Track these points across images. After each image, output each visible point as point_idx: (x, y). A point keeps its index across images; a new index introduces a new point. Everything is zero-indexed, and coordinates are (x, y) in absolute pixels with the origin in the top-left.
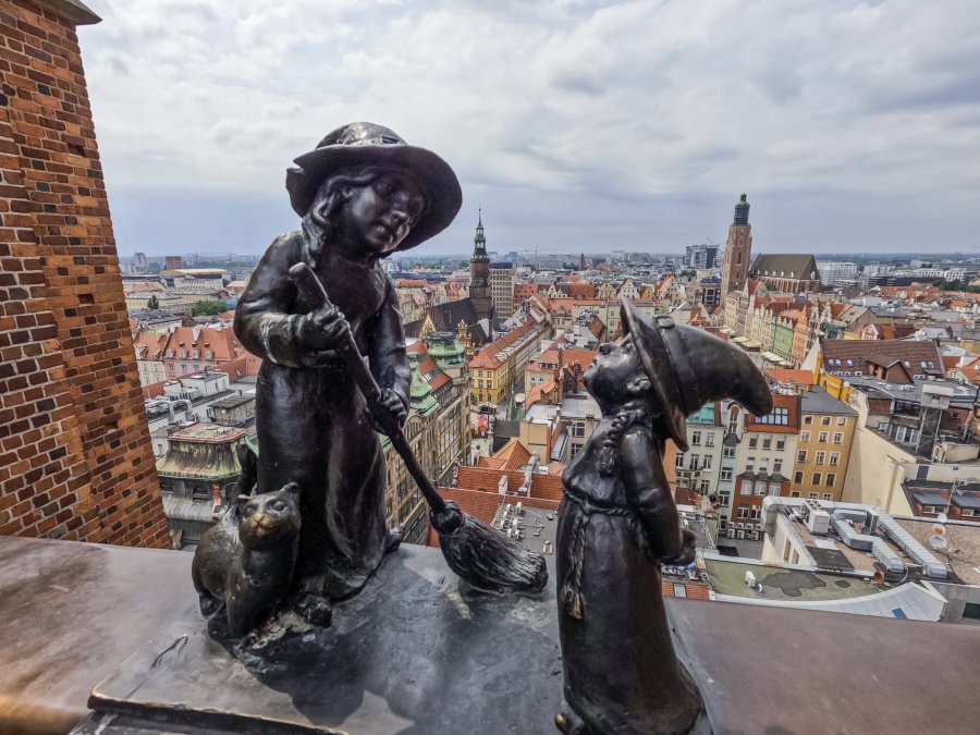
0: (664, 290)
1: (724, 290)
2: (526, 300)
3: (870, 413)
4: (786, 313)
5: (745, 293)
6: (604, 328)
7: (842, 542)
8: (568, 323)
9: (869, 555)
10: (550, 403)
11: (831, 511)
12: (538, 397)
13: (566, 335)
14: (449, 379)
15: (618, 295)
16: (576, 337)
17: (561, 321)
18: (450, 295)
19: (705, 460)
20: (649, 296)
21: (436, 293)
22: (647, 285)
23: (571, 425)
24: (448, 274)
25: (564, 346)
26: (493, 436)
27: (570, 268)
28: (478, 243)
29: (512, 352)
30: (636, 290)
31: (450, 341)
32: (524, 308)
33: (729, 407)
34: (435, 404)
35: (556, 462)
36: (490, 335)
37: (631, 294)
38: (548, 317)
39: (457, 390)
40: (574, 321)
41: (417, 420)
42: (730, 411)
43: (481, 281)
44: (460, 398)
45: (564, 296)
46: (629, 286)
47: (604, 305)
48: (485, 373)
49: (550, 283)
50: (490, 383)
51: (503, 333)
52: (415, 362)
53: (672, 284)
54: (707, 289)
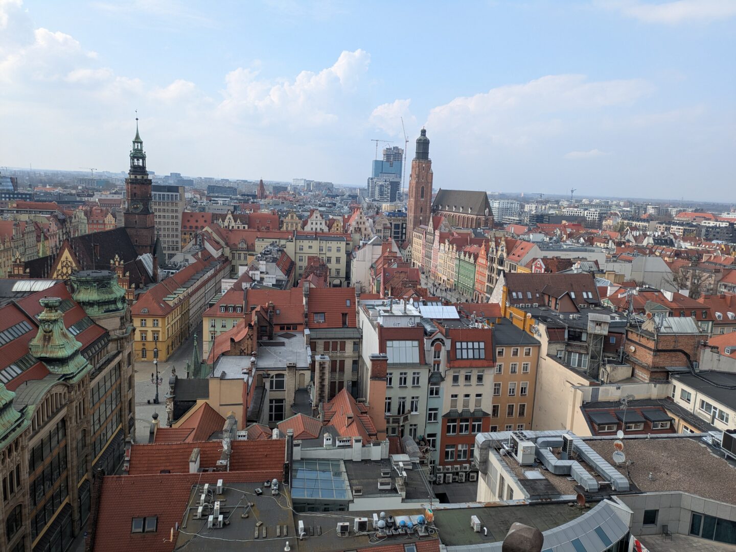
0: (353, 223)
1: (410, 226)
2: (199, 232)
3: (550, 343)
4: (468, 248)
5: (430, 228)
6: (293, 264)
7: (547, 470)
8: (250, 259)
9: (569, 479)
10: (242, 353)
11: (535, 440)
12: (227, 346)
13: (251, 272)
14: (105, 331)
15: (305, 227)
16: (263, 275)
17: (242, 256)
18: (93, 223)
19: (412, 402)
20: (337, 229)
21: (73, 220)
22: (335, 217)
23: (268, 377)
24: (88, 196)
25: (251, 285)
26: (173, 400)
27: (248, 195)
28: (135, 160)
29: (185, 294)
30: (324, 223)
31: (106, 282)
32: (196, 241)
33: (432, 345)
34: (86, 366)
35: (254, 424)
36: (155, 274)
37: (319, 227)
38: (227, 251)
39: (116, 346)
40: (259, 257)
41: (61, 390)
42: (433, 348)
43: (141, 206)
44: (121, 355)
45: (244, 227)
46: (317, 217)
47: (292, 239)
48: (149, 322)
49: (226, 212)
50: (158, 334)
51: (171, 271)
52: (56, 311)
53: (361, 218)
54: (393, 223)
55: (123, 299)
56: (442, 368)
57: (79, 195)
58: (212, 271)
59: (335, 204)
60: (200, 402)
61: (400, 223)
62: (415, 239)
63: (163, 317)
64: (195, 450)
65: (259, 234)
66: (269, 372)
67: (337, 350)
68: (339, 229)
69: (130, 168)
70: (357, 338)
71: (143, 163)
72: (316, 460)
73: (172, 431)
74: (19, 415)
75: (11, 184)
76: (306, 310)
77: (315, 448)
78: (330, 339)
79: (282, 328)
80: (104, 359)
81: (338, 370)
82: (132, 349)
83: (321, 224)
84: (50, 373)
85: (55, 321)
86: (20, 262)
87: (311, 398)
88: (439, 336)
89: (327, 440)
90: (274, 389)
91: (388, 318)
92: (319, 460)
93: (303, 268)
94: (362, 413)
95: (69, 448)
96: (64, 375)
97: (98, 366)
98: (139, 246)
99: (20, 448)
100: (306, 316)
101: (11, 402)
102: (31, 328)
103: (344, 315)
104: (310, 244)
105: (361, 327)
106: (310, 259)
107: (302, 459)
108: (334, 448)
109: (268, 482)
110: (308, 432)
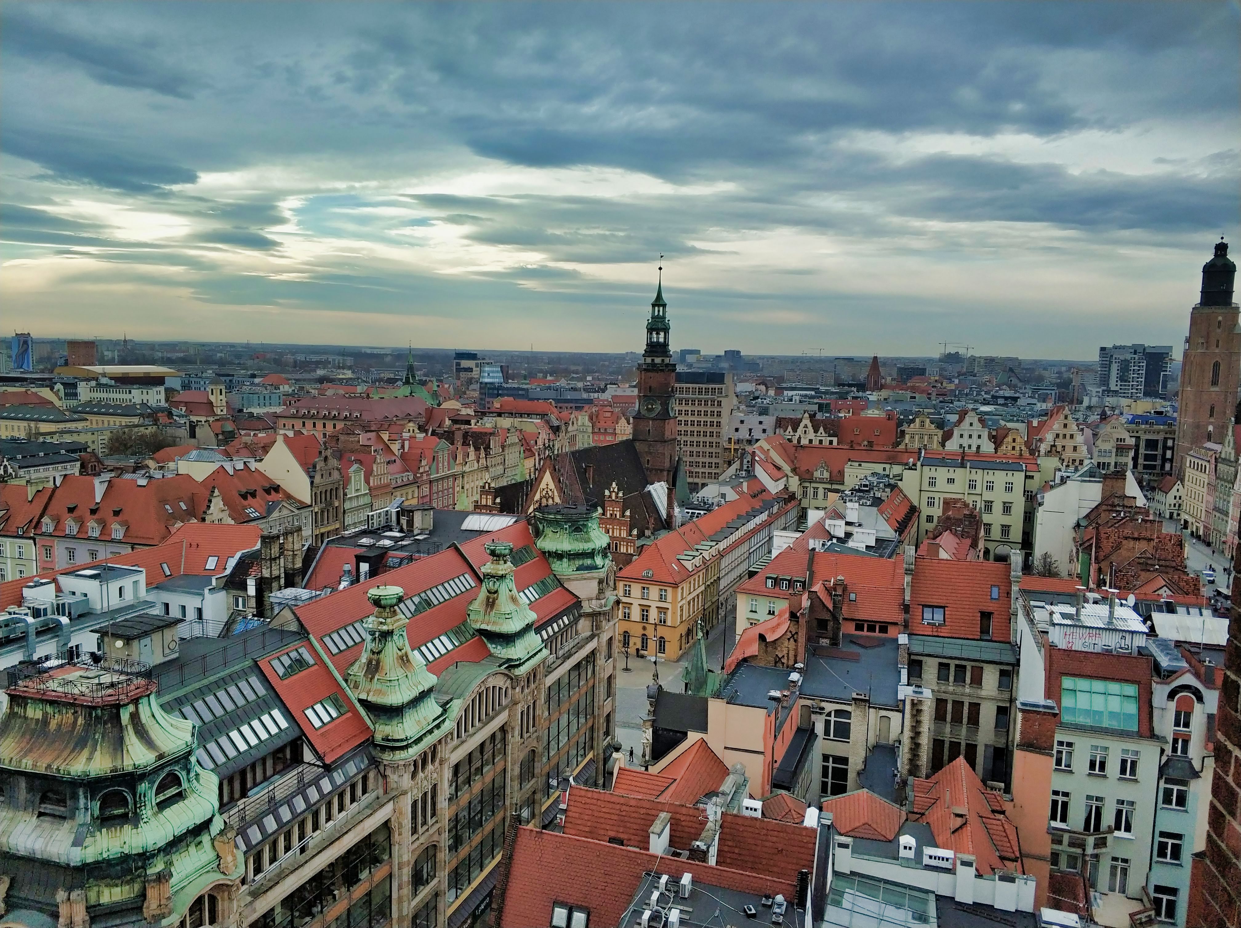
0: (1047, 436)
1: (1182, 441)
2: (749, 449)
5: (1228, 449)
6: (914, 510)
8: (834, 497)
12: (753, 650)
13: (828, 522)
14: (575, 600)
15: (947, 444)
16: (850, 529)
17: (821, 492)
18: (599, 433)
19: (1119, 813)
20: (1014, 448)
21: (570, 428)
22: (1010, 425)
23: (821, 714)
24: (598, 392)
25: (823, 545)
26: (653, 726)
27: (850, 385)
28: (654, 333)
29: (713, 551)
30: (985, 434)
31: (581, 523)
32: (742, 464)
33: (1171, 695)
34: (541, 650)
35: (783, 792)
36: (670, 516)
37: (975, 442)
38: (794, 483)
39: (591, 624)
40: (846, 495)
41: (500, 682)
42: (1172, 706)
43: (658, 407)
44: (595, 640)
45: (831, 442)
46: (971, 424)
47: (915, 465)
48: (654, 592)
49: (800, 416)
50: (665, 613)
51: (697, 512)
52: (505, 563)
53: (1065, 426)
54: (1144, 437)
55: (604, 552)
56: (1195, 751)
57: (586, 390)
58: (764, 517)
59: (1015, 399)
60: (693, 737)
61: (1160, 437)
62: (1189, 473)
63: (675, 586)
64: (663, 815)
65: (852, 454)
66: (823, 704)
67: (964, 681)
68: (1017, 448)
69: (645, 347)
70: (1008, 664)
71: (665, 338)
72: (880, 880)
73: (647, 777)
74: (439, 710)
75: (501, 375)
76: (907, 598)
77: (880, 859)
78: (951, 658)
79: (859, 627)
80: (570, 644)
81: (965, 720)
82: (615, 632)
83: (979, 437)
84: (491, 655)
85: (503, 577)
86: (489, 488)
87: (899, 765)
88: (1188, 679)
89: (905, 848)
90: (832, 737)
91: (1069, 630)
92: (887, 882)
93: (935, 520)
94: (993, 811)
95: (508, 775)
96: (509, 660)
97: (561, 653)
98: (651, 470)
99: (438, 761)
100: (906, 609)
101: (430, 690)
102: (473, 585)
103: (986, 616)
104: (951, 475)
105: (1019, 643)
106: (947, 504)
107: (853, 873)
108: (918, 866)
109: (767, 897)
110: (874, 826)
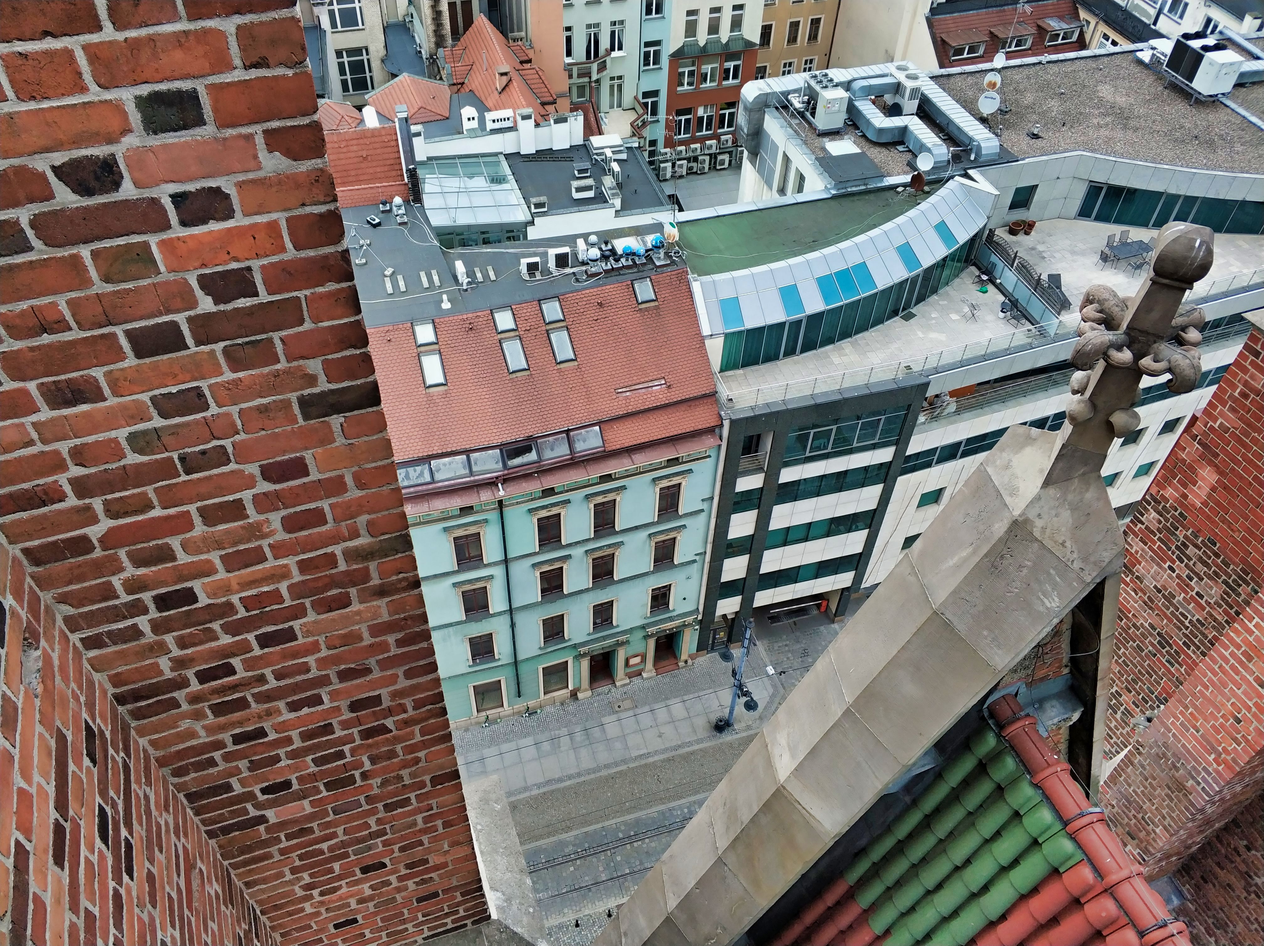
7: (864, 136)
9: (901, 148)
11: (847, 86)
19: (613, 33)
23: (322, 4)
72: (454, 157)
77: (450, 137)
87: (418, 39)
89: (469, 119)
90: (340, 28)
92: (461, 157)
107: (430, 159)
108: (484, 133)
109: (384, 204)
110: (429, 108)
